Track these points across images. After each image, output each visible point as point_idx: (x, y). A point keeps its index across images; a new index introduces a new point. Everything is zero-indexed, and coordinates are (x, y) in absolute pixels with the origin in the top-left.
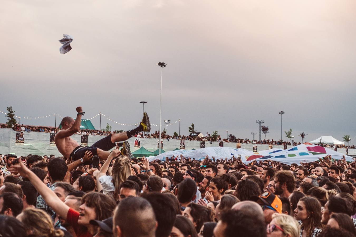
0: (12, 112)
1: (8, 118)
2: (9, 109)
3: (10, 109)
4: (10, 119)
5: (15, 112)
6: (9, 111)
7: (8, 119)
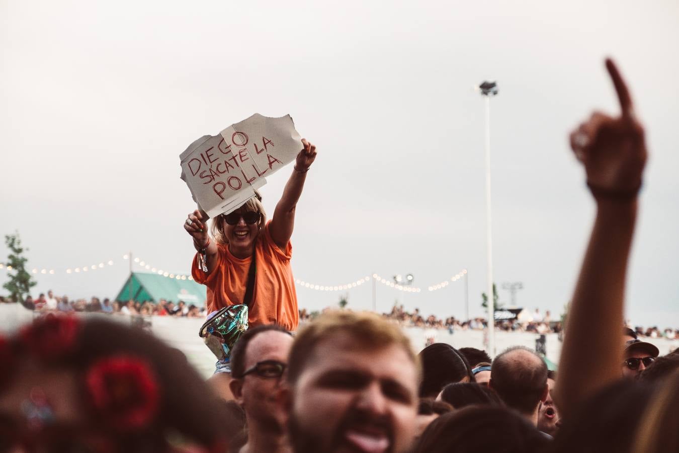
0: (19, 251)
1: (10, 268)
2: (12, 242)
3: (13, 240)
4: (15, 272)
5: (27, 249)
6: (11, 246)
7: (10, 275)
